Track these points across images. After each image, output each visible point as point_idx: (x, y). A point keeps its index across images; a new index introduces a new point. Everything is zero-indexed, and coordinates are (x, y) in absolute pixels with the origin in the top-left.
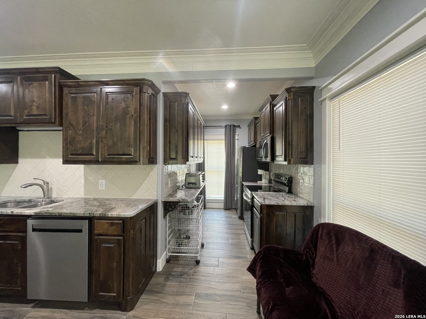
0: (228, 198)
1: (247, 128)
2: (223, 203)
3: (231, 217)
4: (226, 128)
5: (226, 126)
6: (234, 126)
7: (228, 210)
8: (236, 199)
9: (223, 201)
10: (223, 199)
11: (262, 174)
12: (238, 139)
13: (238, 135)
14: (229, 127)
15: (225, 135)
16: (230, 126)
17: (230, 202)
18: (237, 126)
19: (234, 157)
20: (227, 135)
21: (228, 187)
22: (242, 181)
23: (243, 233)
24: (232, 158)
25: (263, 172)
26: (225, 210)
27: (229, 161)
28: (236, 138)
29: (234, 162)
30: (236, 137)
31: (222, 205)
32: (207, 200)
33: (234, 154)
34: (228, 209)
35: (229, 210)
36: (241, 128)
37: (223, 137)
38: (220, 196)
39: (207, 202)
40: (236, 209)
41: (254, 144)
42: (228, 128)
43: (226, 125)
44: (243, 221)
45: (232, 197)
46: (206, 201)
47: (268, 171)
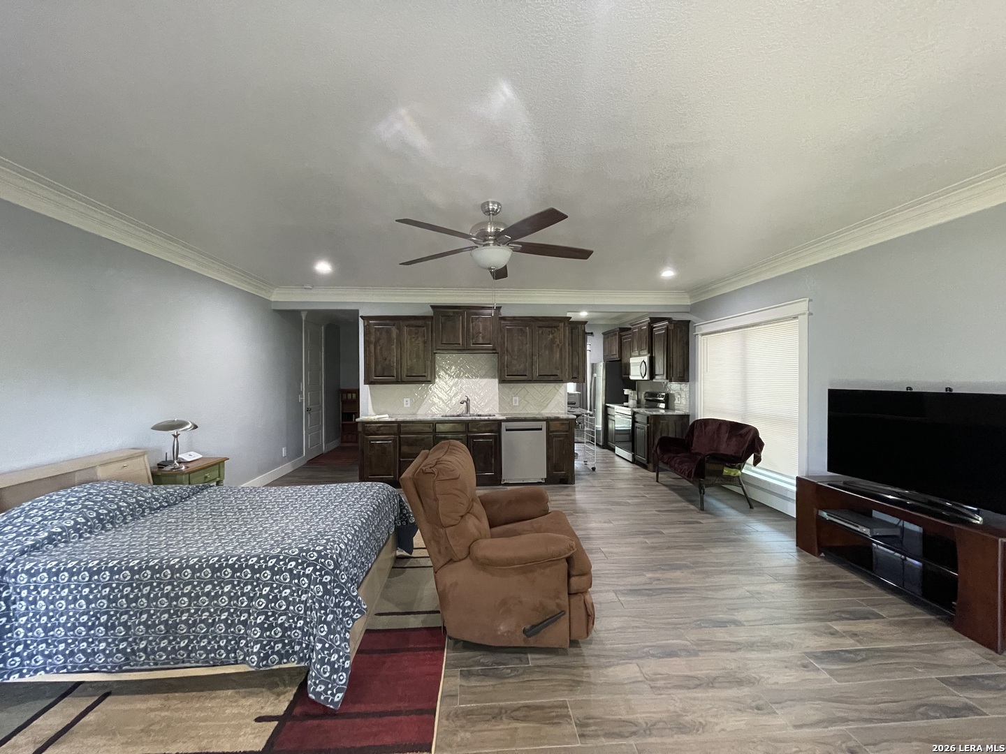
1: (602, 336)
11: (629, 394)
12: (590, 351)
13: (590, 345)
18: (589, 333)
22: (606, 403)
25: (630, 392)
36: (595, 337)
47: (635, 390)
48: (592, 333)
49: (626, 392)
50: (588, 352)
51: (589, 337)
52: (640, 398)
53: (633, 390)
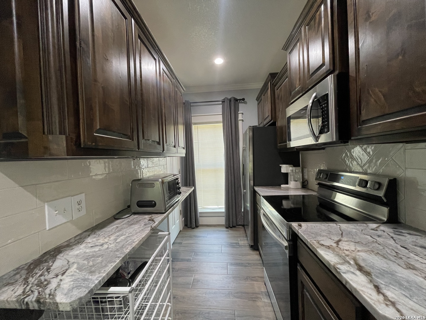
0: (231, 210)
1: (256, 102)
2: (224, 216)
3: (237, 244)
4: (224, 104)
5: (223, 102)
6: (236, 100)
7: (231, 228)
8: (243, 211)
9: (224, 215)
10: (224, 211)
11: (289, 171)
12: (243, 120)
13: (242, 114)
14: (229, 102)
15: (223, 114)
16: (230, 100)
17: (234, 216)
18: (240, 100)
19: (238, 148)
20: (226, 114)
21: (230, 194)
22: (254, 185)
23: (263, 290)
24: (234, 148)
25: (291, 168)
26: (227, 228)
27: (230, 154)
28: (239, 119)
29: (238, 154)
30: (240, 117)
31: (222, 221)
32: (200, 213)
33: (237, 143)
34: (231, 226)
35: (234, 229)
36: (246, 103)
37: (220, 118)
38: (219, 207)
39: (200, 217)
40: (243, 226)
41: (272, 121)
42: (227, 104)
43: (224, 99)
44: (258, 252)
45: (237, 208)
46: (199, 215)
47: (299, 166)
48: (243, 99)
49: (285, 168)
50: (240, 123)
51: (241, 106)
52: (306, 177)
53: (295, 166)
